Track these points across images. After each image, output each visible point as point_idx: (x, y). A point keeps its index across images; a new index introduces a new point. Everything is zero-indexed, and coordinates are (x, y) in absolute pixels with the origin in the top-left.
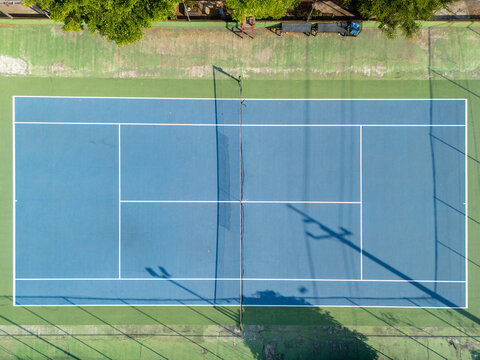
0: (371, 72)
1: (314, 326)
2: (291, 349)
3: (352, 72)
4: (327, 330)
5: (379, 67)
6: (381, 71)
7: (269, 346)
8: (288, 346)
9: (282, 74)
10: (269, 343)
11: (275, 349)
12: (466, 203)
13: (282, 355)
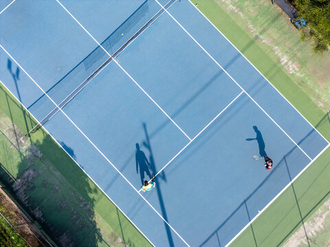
0: (286, 64)
1: (75, 189)
2: (44, 189)
3: (273, 51)
4: (82, 201)
5: (294, 66)
6: (292, 68)
7: (31, 172)
8: (44, 185)
9: (227, 6)
10: (34, 170)
11: (33, 178)
12: (260, 213)
13: (34, 187)
